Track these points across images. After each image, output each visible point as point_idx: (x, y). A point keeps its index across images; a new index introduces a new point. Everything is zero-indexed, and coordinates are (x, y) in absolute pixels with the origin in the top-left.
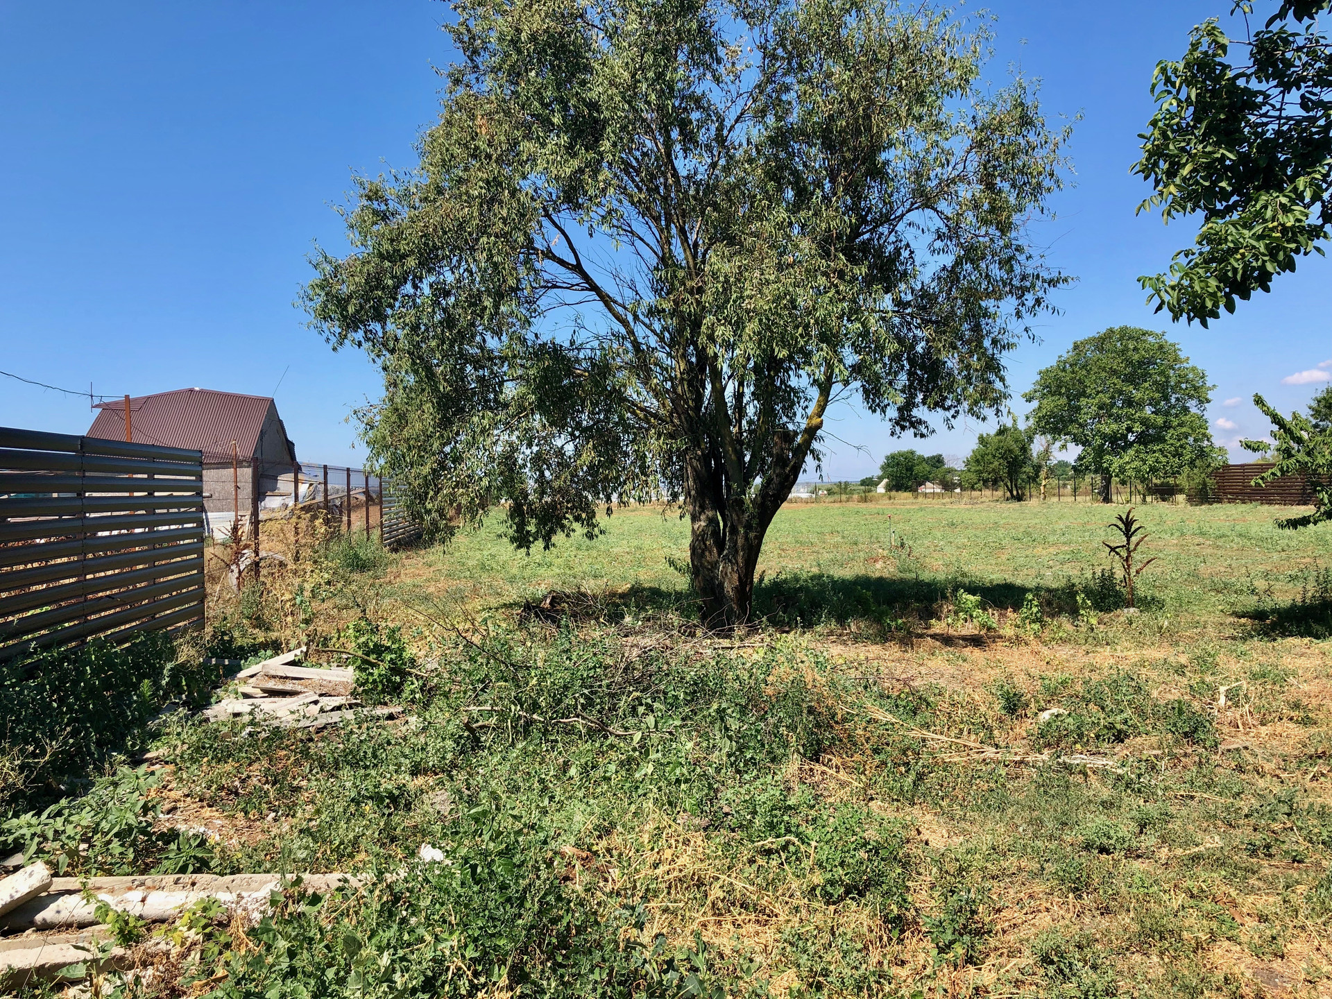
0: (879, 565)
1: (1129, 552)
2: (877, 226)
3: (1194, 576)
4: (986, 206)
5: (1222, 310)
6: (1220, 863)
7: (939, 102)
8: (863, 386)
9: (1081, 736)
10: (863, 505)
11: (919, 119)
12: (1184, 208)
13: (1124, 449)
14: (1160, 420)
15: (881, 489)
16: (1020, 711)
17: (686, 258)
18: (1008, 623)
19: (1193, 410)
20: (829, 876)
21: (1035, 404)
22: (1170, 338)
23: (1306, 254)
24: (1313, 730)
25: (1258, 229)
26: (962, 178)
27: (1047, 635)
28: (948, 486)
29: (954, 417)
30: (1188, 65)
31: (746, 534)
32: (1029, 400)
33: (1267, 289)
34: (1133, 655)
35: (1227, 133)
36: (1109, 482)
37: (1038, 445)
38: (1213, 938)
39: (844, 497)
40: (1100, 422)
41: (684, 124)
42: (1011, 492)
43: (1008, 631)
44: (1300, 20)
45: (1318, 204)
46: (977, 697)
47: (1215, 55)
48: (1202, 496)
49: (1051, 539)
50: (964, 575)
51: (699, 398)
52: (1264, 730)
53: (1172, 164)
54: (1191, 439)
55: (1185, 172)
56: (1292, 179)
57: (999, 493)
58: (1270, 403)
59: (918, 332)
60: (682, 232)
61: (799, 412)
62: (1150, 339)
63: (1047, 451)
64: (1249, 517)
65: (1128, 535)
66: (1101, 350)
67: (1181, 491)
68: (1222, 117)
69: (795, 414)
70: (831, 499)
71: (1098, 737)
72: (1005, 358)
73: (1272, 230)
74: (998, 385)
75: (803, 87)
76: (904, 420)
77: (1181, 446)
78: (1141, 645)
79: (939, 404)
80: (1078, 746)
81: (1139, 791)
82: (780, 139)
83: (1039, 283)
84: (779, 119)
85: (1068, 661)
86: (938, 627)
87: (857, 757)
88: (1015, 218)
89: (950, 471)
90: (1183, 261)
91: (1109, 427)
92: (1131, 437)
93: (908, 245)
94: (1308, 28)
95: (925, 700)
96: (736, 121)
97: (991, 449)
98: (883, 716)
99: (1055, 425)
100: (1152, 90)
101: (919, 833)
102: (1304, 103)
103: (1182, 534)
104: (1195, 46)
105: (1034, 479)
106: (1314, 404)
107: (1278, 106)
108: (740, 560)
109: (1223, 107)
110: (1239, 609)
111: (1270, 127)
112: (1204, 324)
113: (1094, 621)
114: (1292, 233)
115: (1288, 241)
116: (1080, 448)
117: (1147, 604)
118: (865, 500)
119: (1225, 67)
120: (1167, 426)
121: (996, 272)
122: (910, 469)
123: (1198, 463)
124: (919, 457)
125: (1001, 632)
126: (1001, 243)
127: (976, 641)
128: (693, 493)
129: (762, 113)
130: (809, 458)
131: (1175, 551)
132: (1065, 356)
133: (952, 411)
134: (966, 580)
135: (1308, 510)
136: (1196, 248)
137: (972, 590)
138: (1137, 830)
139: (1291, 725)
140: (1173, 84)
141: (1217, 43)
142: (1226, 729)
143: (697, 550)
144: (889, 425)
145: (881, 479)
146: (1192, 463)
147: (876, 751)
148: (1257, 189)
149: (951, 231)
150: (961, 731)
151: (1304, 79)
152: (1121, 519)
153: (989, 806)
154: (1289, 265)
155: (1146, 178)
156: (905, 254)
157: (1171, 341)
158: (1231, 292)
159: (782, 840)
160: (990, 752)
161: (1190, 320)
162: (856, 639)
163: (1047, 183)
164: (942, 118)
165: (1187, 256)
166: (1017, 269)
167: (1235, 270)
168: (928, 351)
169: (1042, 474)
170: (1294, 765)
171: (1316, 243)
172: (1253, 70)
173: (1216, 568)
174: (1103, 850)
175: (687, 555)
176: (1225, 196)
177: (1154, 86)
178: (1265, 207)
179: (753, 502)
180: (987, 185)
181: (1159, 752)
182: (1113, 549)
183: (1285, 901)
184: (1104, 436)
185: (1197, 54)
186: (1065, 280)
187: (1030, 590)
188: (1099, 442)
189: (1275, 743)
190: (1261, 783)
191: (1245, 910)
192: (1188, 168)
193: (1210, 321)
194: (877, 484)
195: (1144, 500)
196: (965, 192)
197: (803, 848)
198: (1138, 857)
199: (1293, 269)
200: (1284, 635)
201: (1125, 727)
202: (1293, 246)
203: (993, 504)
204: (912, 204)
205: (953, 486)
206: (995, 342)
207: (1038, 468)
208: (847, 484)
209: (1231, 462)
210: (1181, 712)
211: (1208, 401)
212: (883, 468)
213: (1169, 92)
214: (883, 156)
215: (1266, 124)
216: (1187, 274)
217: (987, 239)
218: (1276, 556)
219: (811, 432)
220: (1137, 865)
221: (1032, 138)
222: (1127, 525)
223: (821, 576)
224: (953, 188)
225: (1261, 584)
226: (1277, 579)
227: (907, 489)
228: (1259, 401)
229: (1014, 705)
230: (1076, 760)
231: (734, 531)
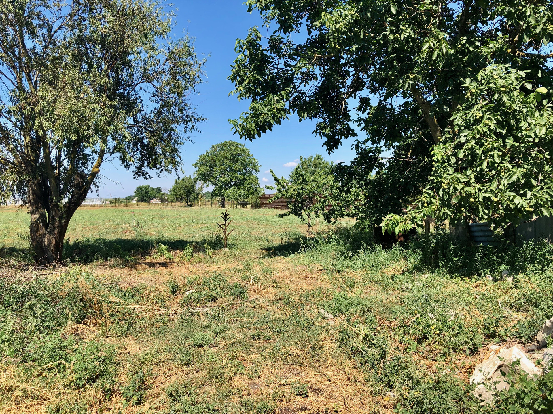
0: (127, 234)
1: (226, 226)
2: (126, 87)
3: (249, 235)
4: (172, 86)
5: (256, 136)
6: (242, 344)
7: (153, 39)
8: (120, 156)
9: (199, 300)
10: (126, 208)
11: (145, 44)
12: (245, 96)
13: (230, 187)
14: (242, 177)
15: (134, 201)
16: (177, 292)
17: (30, 89)
18: (177, 256)
19: (254, 174)
20: (79, 376)
21: (197, 168)
22: (246, 147)
23: (284, 119)
24: (279, 290)
25: (269, 107)
26: (163, 72)
27: (193, 260)
28: (163, 200)
29: (160, 172)
30: (247, 42)
31: (60, 221)
32: (195, 167)
33: (271, 130)
34: (224, 267)
35: (260, 70)
36: (224, 200)
37: (199, 184)
38: (235, 374)
39: (117, 204)
40: (221, 177)
41: (29, 25)
42: (187, 203)
43: (177, 260)
44: (285, 34)
45: (288, 101)
46: (161, 288)
47: (256, 40)
48: (256, 206)
49: (200, 222)
50: (163, 237)
51: (37, 156)
52: (264, 291)
53: (242, 79)
54: (253, 185)
55: (246, 82)
56: (280, 91)
57: (183, 204)
58: (274, 172)
59: (145, 135)
60: (28, 76)
61: (90, 165)
62: (240, 146)
63: (202, 187)
64: (270, 214)
65: (225, 220)
66: (222, 149)
67: (249, 204)
68: (259, 64)
69: (88, 166)
70: (111, 205)
71: (206, 300)
72: (181, 148)
73: (274, 108)
74: (178, 159)
75: (91, 20)
76: (139, 172)
77: (249, 187)
78: (227, 262)
79: (155, 166)
80: (198, 305)
81: (218, 320)
82: (81, 40)
83: (193, 119)
84: (80, 31)
85: (199, 270)
86: (149, 259)
87: (103, 319)
88: (184, 92)
89: (164, 194)
90: (244, 115)
91: (224, 179)
92: (232, 183)
93: (140, 97)
94: (288, 37)
95: (138, 291)
96: (59, 28)
97: (180, 186)
98: (118, 300)
99: (205, 177)
100: (235, 49)
101: (126, 349)
102: (285, 64)
103: (247, 220)
104: (250, 35)
105: (196, 198)
106: (291, 174)
107: (277, 63)
108: (56, 232)
109: (259, 60)
110: (263, 247)
111: (274, 71)
112: (251, 140)
113: (211, 254)
114: (280, 111)
115: (278, 113)
116: (214, 186)
117: (231, 246)
118: (127, 206)
119: (260, 46)
120: (245, 179)
121: (176, 113)
122: (147, 193)
123: (255, 193)
124: (151, 188)
125: (174, 260)
126: (179, 101)
127: (164, 265)
128: (32, 201)
129: (72, 27)
130: (93, 187)
131: (244, 226)
132: (209, 150)
133: (160, 170)
134: (164, 239)
135: (286, 211)
136: (249, 112)
137: (164, 243)
138: (214, 336)
139: (273, 289)
140: (242, 48)
141: (257, 36)
142: (251, 292)
143: (34, 229)
144: (133, 174)
145: (134, 197)
146: (253, 193)
147: (112, 315)
148: (269, 93)
149: (159, 94)
150: (153, 302)
151: (285, 55)
152: (223, 214)
153: (159, 334)
154: (279, 122)
155: (232, 82)
156: (139, 101)
157: (247, 148)
158: (260, 130)
159: (57, 363)
160: (163, 310)
161: (246, 138)
162: (111, 266)
163: (197, 80)
164: (155, 46)
165: (246, 114)
166: (185, 113)
167: (261, 121)
168: (149, 143)
169: (200, 196)
170: (272, 303)
171: (287, 115)
172: (269, 49)
173: (256, 232)
174: (201, 346)
175: (28, 230)
176: (258, 94)
177: (236, 48)
178: (271, 100)
179: (64, 206)
180: (173, 76)
181: (227, 304)
182: (220, 226)
183: (262, 356)
184: (222, 182)
185: (251, 38)
186: (203, 119)
187: (188, 242)
188: (221, 184)
189: (267, 296)
190: (261, 311)
191: (248, 361)
192: (247, 81)
193: (253, 139)
194: (133, 199)
195: (237, 207)
196: (164, 78)
197: (67, 364)
198: (214, 346)
199: (280, 124)
200: (275, 256)
201: (216, 295)
202: (280, 115)
203: (180, 208)
204: (142, 80)
205: (165, 200)
206: (175, 141)
207: (198, 194)
208: (119, 199)
209: (266, 194)
210: (236, 287)
211: (259, 171)
212: (135, 192)
213: (241, 51)
214: (130, 57)
215: (273, 70)
216: (245, 121)
217: (173, 99)
218: (276, 227)
219: (94, 175)
220: (213, 350)
221: (191, 61)
222: (225, 216)
223: (100, 240)
224: (159, 76)
225: (270, 238)
226: (276, 236)
227: (145, 201)
228: (271, 172)
229: (175, 290)
230: (196, 310)
231: (53, 219)
